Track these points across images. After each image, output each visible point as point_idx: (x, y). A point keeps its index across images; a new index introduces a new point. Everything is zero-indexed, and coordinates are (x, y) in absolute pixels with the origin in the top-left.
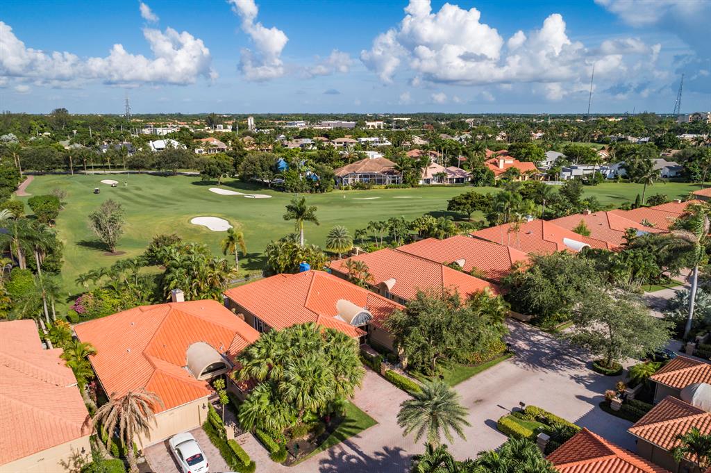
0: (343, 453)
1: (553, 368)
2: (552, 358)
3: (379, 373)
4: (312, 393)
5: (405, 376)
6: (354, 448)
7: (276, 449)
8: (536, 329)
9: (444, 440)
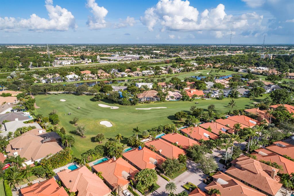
0: (155, 193)
1: (196, 173)
2: (196, 170)
3: (160, 175)
4: (149, 183)
5: (165, 176)
6: (156, 192)
7: (143, 193)
8: (194, 162)
9: (173, 192)
